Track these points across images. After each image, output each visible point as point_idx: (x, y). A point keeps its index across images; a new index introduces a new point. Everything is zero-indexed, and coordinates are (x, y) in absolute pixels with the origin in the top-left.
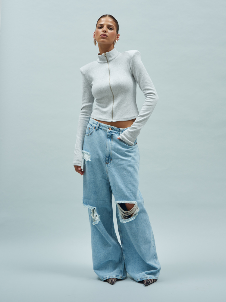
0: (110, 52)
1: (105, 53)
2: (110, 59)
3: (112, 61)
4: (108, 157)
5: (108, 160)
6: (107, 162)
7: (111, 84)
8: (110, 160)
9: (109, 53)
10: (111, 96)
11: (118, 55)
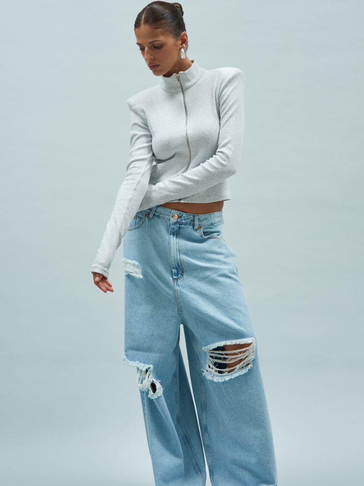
0: (186, 71)
1: (177, 73)
2: (188, 84)
3: (191, 88)
4: (177, 269)
5: (178, 273)
6: (176, 277)
7: (188, 133)
8: (181, 272)
9: (185, 74)
10: (187, 156)
11: (202, 76)
